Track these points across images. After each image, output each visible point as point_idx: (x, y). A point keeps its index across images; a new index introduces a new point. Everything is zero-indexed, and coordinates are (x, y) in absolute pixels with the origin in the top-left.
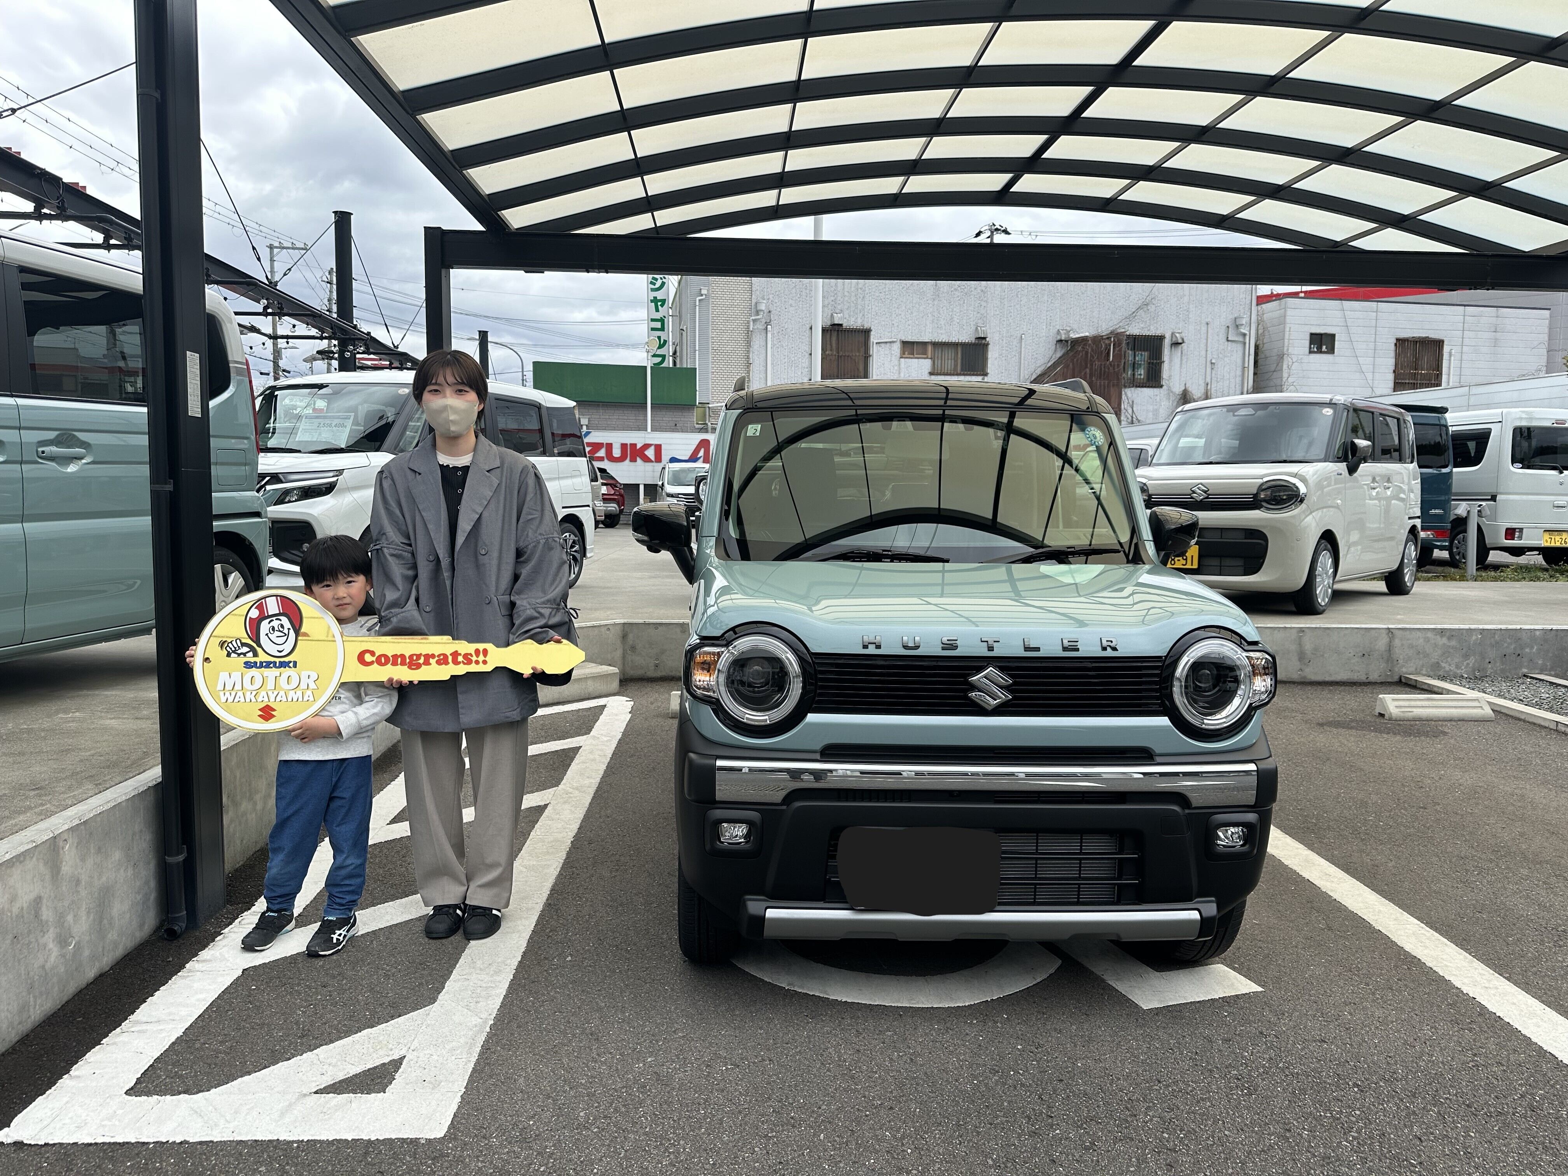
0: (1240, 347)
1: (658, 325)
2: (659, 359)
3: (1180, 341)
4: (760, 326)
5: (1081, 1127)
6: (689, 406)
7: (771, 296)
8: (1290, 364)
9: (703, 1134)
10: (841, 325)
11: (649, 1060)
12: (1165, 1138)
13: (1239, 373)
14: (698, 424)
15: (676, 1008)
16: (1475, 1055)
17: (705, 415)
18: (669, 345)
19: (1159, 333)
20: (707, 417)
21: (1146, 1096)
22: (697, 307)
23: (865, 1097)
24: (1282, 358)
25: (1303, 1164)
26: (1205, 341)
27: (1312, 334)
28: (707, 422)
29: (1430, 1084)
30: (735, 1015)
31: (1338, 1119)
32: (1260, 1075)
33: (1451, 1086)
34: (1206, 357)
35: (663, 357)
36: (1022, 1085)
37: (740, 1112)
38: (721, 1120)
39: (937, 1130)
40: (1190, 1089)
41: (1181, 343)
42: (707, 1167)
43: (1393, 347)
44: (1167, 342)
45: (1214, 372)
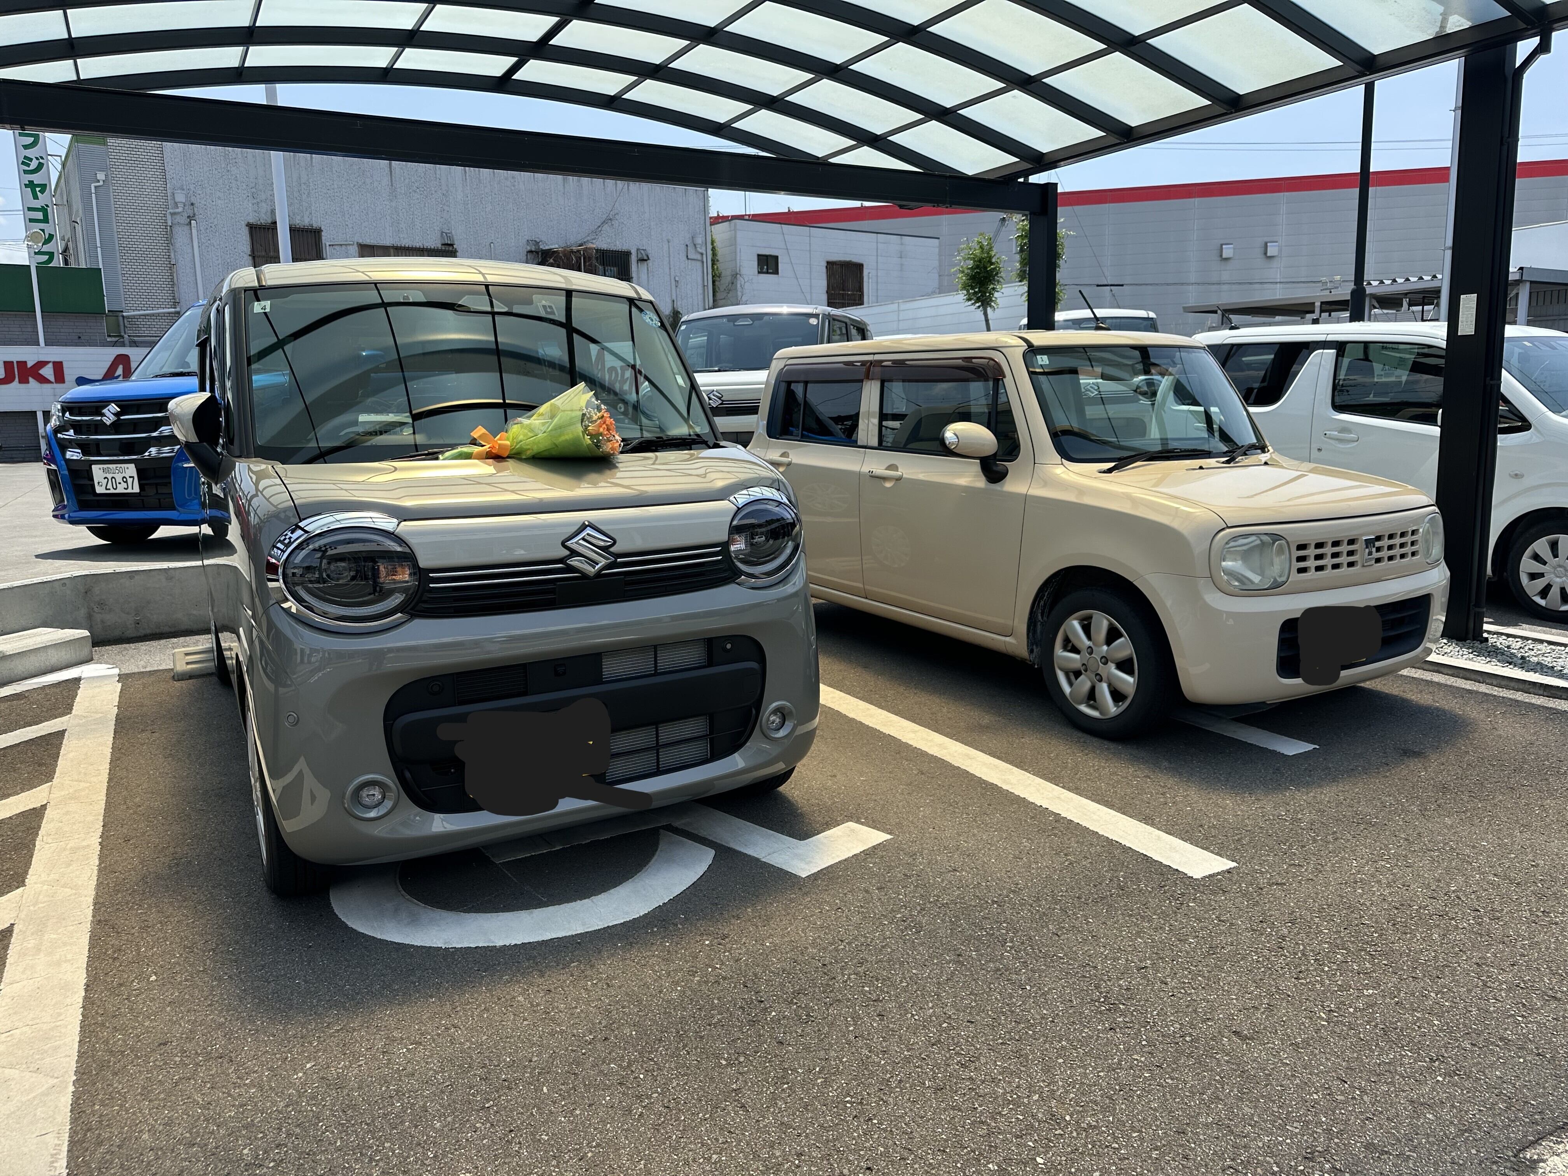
0: (699, 264)
1: (39, 215)
2: (46, 257)
3: (645, 258)
4: (183, 220)
5: (791, 1002)
6: (96, 313)
7: (192, 186)
8: (743, 283)
9: (409, 1127)
11: (308, 1066)
12: (866, 991)
13: (700, 291)
14: (109, 336)
15: (320, 1000)
16: (1066, 855)
17: (119, 326)
18: (57, 239)
19: (625, 248)
20: (122, 328)
21: (836, 957)
22: (93, 195)
23: (574, 1035)
24: (736, 277)
25: (982, 981)
26: (667, 259)
27: (759, 255)
28: (123, 334)
29: (1046, 887)
30: (395, 990)
31: (993, 934)
32: (919, 912)
33: (1061, 885)
34: (670, 275)
35: (51, 255)
36: (724, 978)
37: (442, 1092)
38: (424, 1106)
39: (660, 1047)
40: (869, 940)
41: (646, 260)
42: (428, 1162)
43: (824, 270)
44: (634, 258)
45: (678, 290)
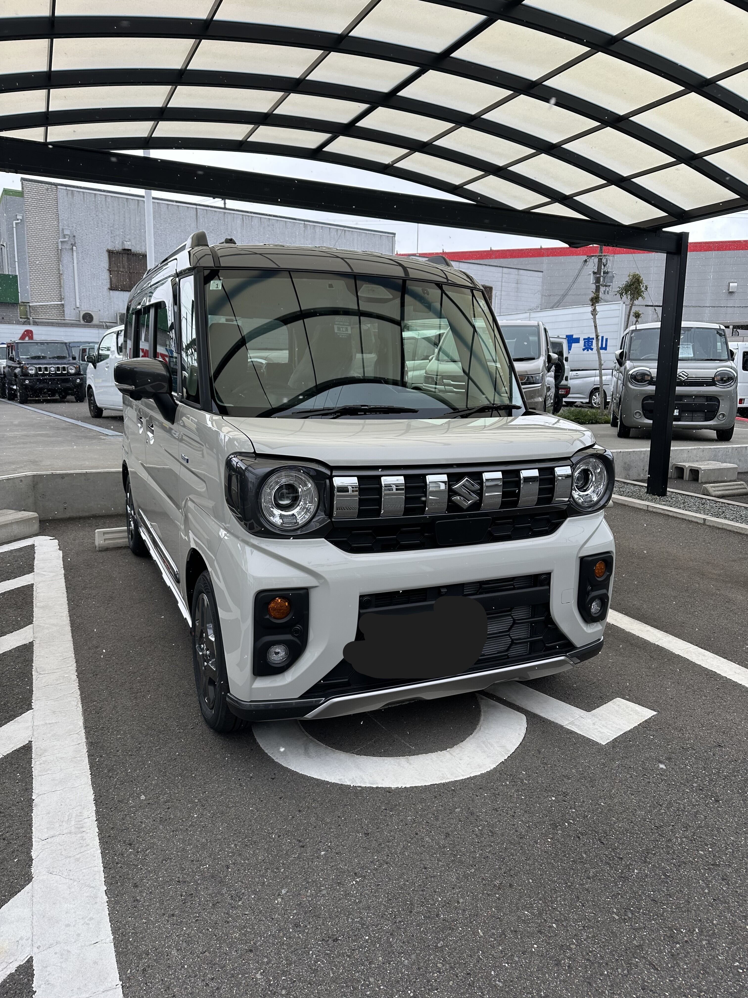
4: (68, 246)
6: (15, 304)
7: (74, 225)
10: (130, 250)
14: (21, 318)
20: (29, 313)
22: (14, 229)
28: (29, 317)
38: (388, 941)
